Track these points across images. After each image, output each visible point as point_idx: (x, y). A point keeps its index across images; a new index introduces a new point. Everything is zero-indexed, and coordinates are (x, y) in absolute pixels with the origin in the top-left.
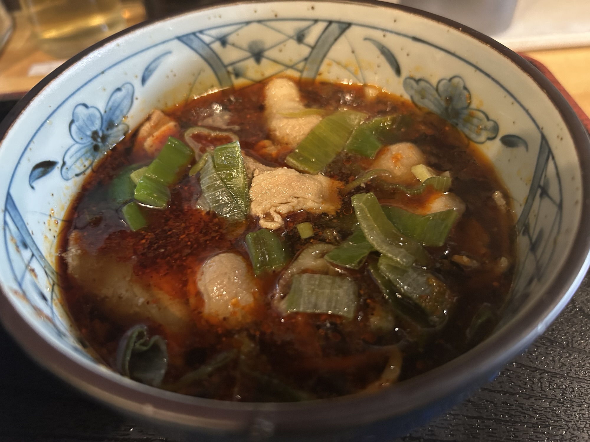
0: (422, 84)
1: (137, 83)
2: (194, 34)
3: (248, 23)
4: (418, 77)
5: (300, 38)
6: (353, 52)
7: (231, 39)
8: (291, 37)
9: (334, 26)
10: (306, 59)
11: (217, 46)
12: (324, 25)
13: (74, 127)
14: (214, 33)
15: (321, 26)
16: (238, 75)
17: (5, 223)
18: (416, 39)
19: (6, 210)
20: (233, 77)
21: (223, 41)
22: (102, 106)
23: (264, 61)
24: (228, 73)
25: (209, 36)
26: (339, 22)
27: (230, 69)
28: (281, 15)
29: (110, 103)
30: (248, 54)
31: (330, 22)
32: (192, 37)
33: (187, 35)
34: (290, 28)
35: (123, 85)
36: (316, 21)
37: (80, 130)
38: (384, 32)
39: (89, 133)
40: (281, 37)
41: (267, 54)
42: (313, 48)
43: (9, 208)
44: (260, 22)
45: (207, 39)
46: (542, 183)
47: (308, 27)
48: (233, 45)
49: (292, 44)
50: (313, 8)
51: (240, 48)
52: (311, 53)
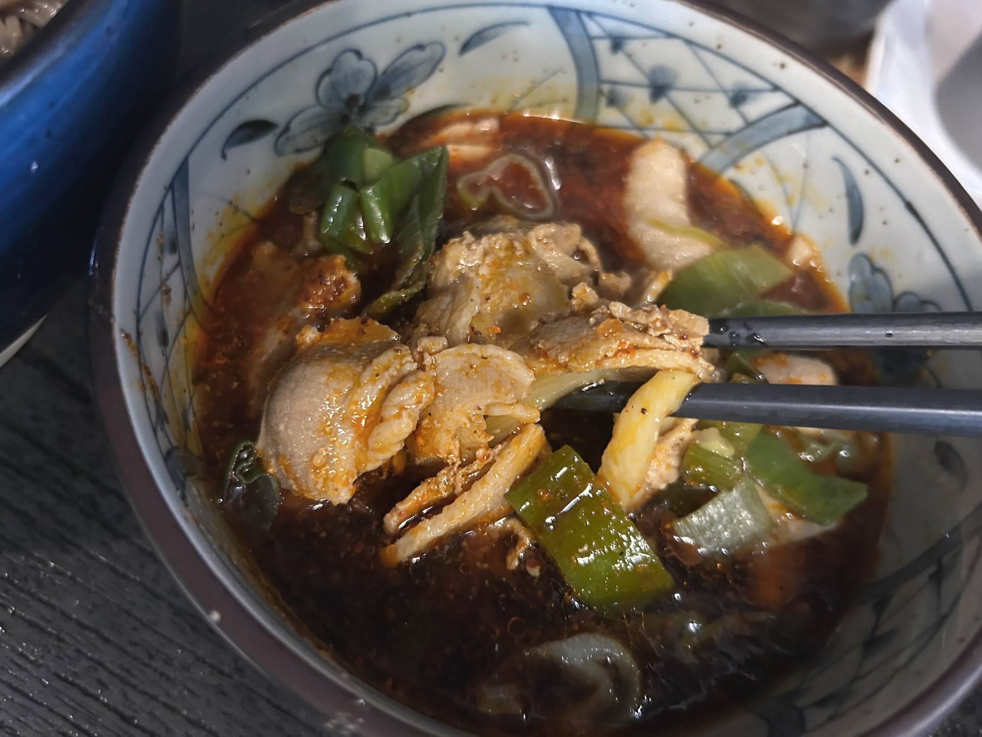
0: (879, 278)
1: (453, 48)
2: (578, 12)
3: (670, 35)
4: (880, 262)
5: (738, 98)
6: (806, 166)
7: (632, 46)
8: (724, 91)
9: (799, 111)
10: (728, 134)
11: (603, 46)
12: (787, 101)
13: (326, 81)
14: (611, 25)
15: (777, 100)
16: (613, 101)
17: (161, 208)
18: (910, 207)
19: (171, 187)
20: (603, 101)
21: (617, 43)
22: (383, 61)
23: (663, 103)
24: (600, 92)
25: (600, 25)
26: (810, 110)
27: (606, 88)
28: (728, 49)
29: (398, 64)
30: (643, 80)
31: (797, 103)
32: (573, 16)
33: (566, 10)
34: (732, 77)
35: (432, 43)
36: (776, 88)
37: (334, 86)
38: (870, 168)
39: (344, 95)
40: (708, 82)
41: (674, 95)
42: (749, 124)
43: (176, 185)
44: (689, 42)
45: (593, 28)
47: (759, 91)
48: (629, 56)
49: (721, 101)
50: (783, 66)
51: (637, 66)
52: (740, 131)
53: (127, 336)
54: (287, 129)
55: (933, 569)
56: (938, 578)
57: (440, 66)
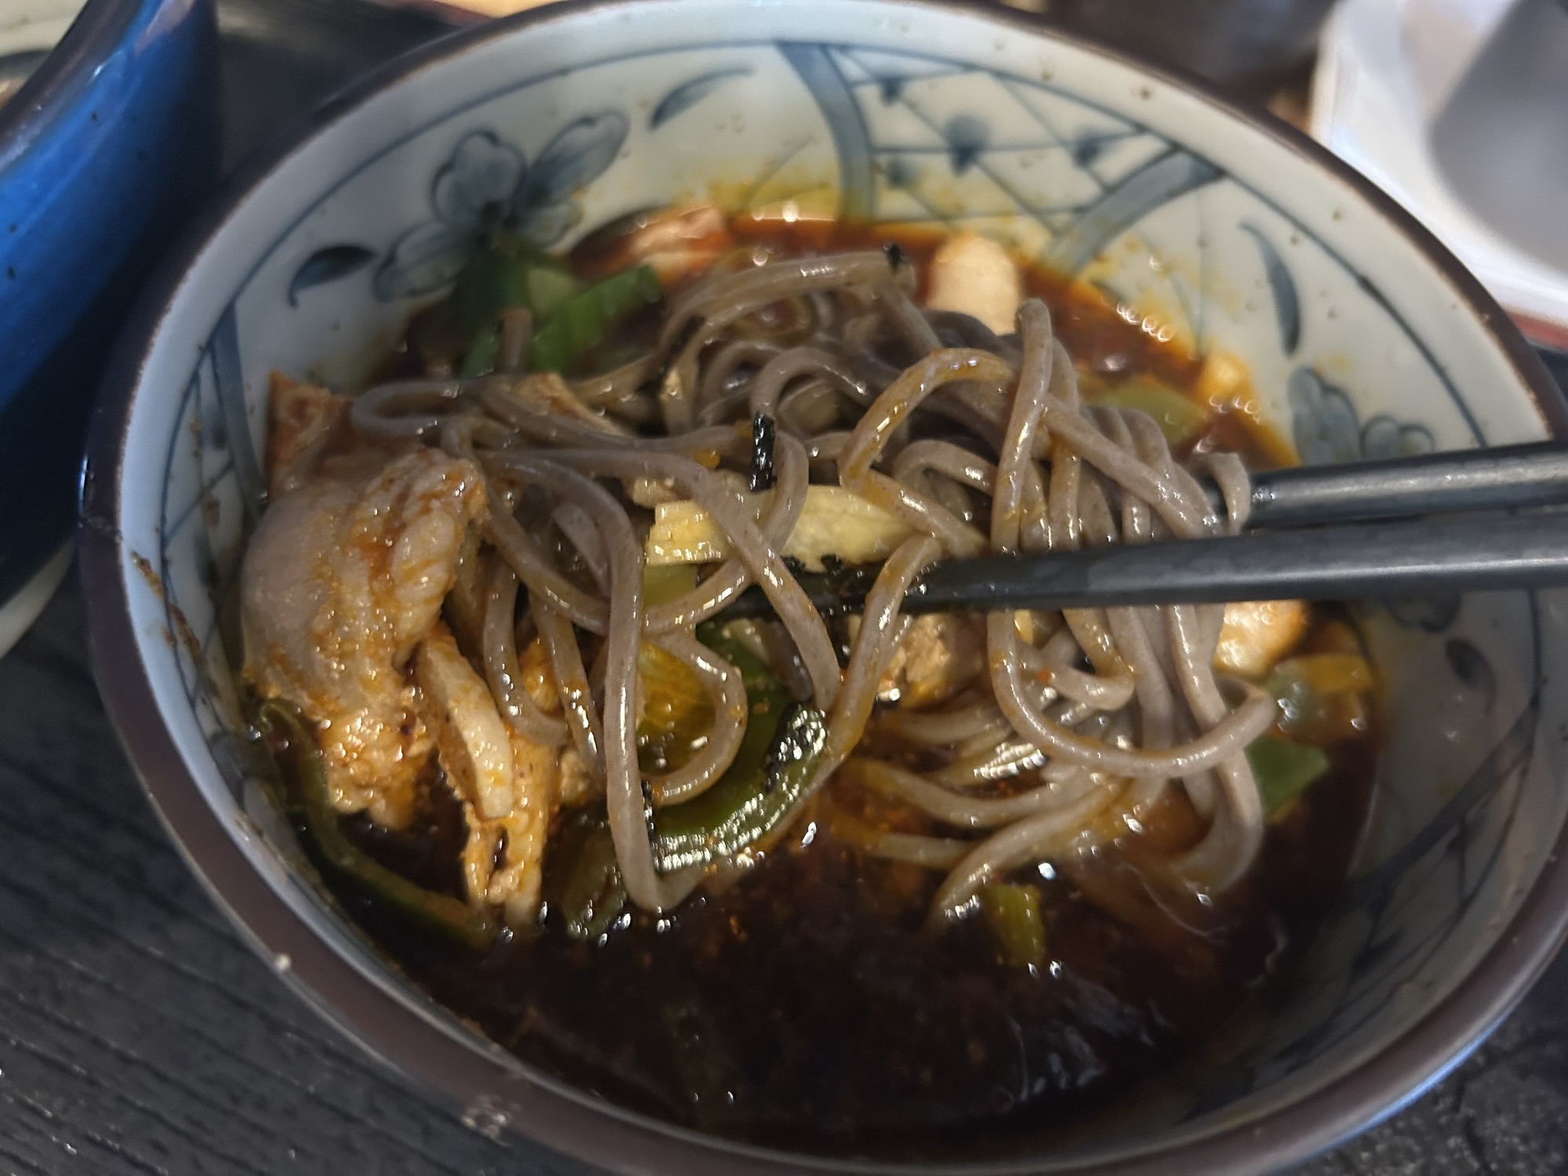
0: (1336, 402)
1: (639, 119)
2: (824, 47)
3: (969, 67)
4: (1334, 376)
5: (1087, 151)
6: (1202, 243)
7: (914, 90)
8: (1063, 143)
9: (1181, 161)
10: (1080, 210)
11: (870, 95)
12: (1160, 146)
13: (446, 183)
14: (876, 60)
15: (1148, 146)
16: (899, 178)
17: (195, 379)
18: (1367, 285)
19: (208, 348)
20: (881, 180)
21: (892, 87)
22: (532, 150)
23: (974, 174)
24: (874, 167)
25: (860, 64)
26: (1199, 158)
27: (883, 160)
28: (1062, 78)
29: (554, 149)
30: (938, 140)
31: (1175, 147)
32: (817, 54)
33: (805, 44)
34: (1073, 119)
35: (604, 114)
36: (1141, 129)
37: (460, 190)
38: (1300, 235)
39: (477, 203)
40: (1039, 132)
41: (991, 159)
42: (1110, 190)
43: (218, 345)
44: (1002, 75)
45: (851, 67)
46: (1470, 816)
47: (1115, 137)
48: (913, 106)
49: (1060, 161)
50: (1145, 94)
51: (927, 120)
52: (1099, 201)
53: (143, 563)
54: (391, 260)
55: (1453, 833)
56: (1459, 846)
57: (624, 148)
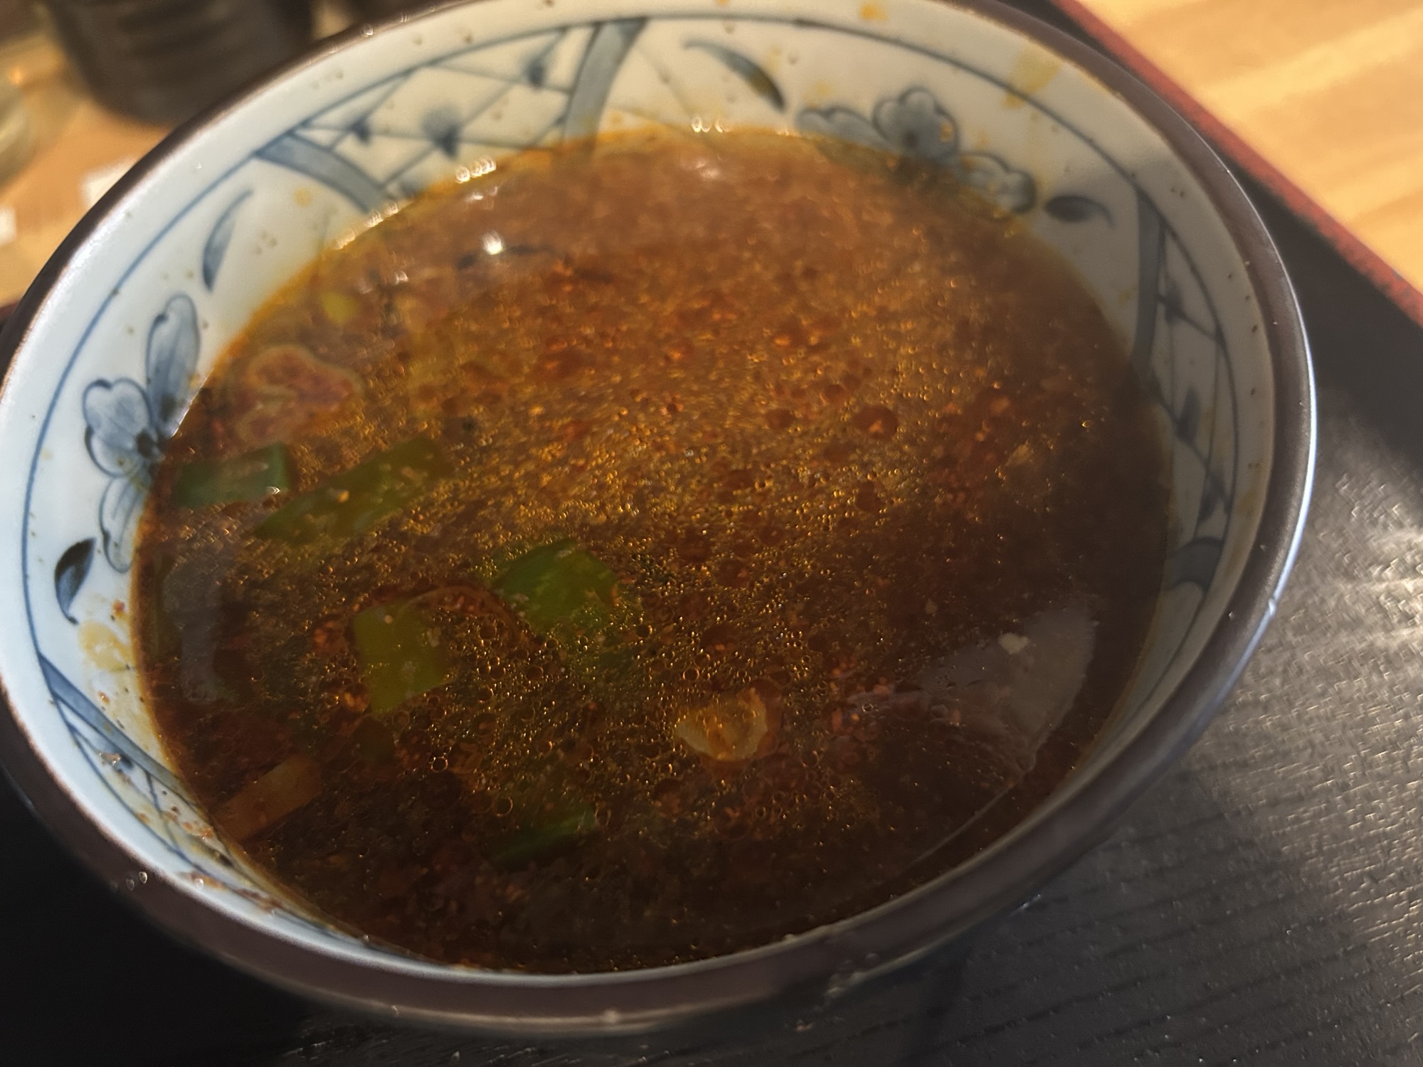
0: (840, 117)
1: (195, 289)
2: (290, 133)
3: (407, 73)
4: (824, 101)
5: (535, 75)
6: (666, 79)
7: (380, 118)
8: (513, 81)
9: (608, 32)
10: (561, 120)
11: (350, 147)
12: (585, 33)
13: (97, 444)
14: (335, 116)
15: (577, 39)
17: (72, 729)
18: (803, 23)
21: (361, 129)
22: (137, 372)
23: (465, 150)
25: (327, 127)
26: (620, 21)
27: (393, 187)
28: (479, 35)
29: (153, 358)
30: (424, 144)
31: (597, 25)
32: (288, 142)
33: (276, 141)
34: (507, 58)
35: (168, 304)
36: (563, 29)
37: (111, 444)
38: (730, 23)
39: (130, 444)
40: (490, 86)
41: (472, 129)
42: (571, 91)
43: (59, 692)
44: (434, 62)
45: (321, 136)
46: (1163, 289)
47: (549, 49)
48: (387, 132)
49: (521, 95)
50: (548, 2)
51: (403, 135)
52: (569, 105)
54: (106, 536)
55: (1161, 309)
56: (1175, 310)
57: (200, 323)
